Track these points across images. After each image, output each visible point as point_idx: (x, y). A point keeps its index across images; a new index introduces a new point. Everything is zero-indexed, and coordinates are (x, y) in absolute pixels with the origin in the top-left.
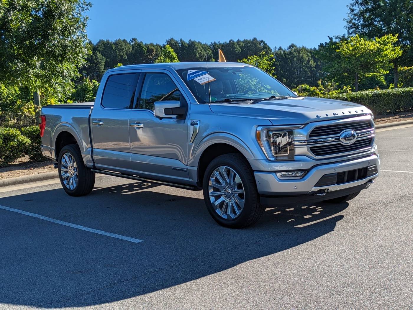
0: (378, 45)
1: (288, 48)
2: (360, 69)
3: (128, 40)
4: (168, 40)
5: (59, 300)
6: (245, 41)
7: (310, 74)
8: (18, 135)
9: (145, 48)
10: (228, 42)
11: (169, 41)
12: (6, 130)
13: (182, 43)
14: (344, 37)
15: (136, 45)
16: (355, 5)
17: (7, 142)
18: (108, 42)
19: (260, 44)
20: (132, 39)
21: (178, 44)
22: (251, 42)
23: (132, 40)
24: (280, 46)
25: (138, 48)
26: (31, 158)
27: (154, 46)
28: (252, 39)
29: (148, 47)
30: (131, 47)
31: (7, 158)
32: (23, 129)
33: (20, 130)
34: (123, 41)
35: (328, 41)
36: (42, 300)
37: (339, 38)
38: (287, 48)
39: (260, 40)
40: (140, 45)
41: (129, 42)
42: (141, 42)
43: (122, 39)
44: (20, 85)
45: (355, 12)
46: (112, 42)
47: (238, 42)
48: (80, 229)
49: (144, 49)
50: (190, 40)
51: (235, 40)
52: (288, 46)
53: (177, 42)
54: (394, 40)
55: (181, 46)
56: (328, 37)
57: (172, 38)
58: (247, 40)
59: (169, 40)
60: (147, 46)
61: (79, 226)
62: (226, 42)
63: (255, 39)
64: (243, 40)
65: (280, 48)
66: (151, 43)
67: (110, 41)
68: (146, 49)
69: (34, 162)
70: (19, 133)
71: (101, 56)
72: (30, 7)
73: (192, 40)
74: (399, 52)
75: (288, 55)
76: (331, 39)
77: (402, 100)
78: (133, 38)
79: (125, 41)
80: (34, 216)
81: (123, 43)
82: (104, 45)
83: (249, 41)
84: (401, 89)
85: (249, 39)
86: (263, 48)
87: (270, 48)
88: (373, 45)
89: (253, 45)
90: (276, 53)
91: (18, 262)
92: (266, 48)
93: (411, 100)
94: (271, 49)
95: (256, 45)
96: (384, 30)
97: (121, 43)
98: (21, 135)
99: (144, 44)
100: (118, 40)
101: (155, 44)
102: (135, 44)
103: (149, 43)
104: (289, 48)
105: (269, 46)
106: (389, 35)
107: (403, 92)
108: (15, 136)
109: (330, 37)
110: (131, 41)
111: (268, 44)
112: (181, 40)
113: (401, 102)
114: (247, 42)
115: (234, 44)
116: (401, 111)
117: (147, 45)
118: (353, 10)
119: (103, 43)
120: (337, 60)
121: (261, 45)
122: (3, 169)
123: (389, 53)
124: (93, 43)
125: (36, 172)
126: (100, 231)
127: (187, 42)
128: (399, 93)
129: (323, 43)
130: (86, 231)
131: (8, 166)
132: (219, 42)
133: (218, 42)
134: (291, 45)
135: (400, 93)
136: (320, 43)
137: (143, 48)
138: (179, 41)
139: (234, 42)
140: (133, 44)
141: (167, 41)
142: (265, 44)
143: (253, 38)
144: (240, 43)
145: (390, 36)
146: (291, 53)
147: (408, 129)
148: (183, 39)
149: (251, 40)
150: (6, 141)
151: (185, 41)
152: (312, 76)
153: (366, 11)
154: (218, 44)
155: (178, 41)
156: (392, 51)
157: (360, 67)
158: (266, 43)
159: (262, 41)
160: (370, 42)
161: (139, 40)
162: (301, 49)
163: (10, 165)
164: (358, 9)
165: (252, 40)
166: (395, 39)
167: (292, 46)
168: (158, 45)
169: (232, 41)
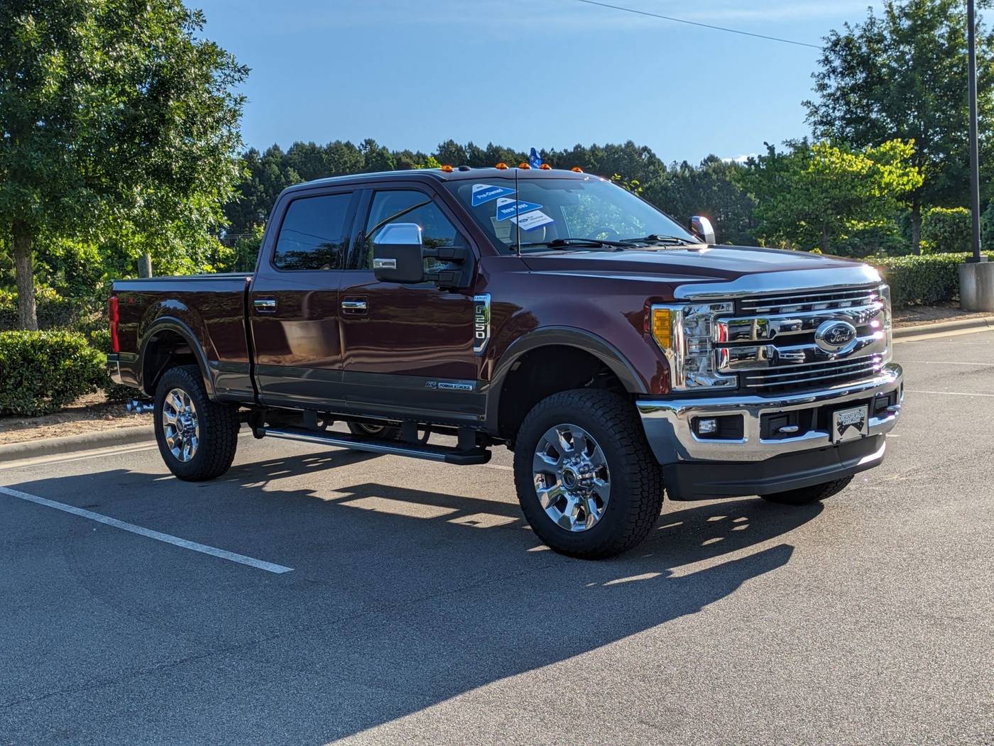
0: (870, 163)
1: (702, 164)
2: (832, 214)
3: (357, 145)
4: (442, 144)
5: (87, 684)
6: (609, 148)
7: (747, 220)
8: (81, 346)
9: (392, 162)
10: (571, 149)
11: (444, 147)
12: (56, 336)
13: (473, 152)
14: (805, 143)
15: (374, 155)
16: (829, 76)
17: (59, 362)
18: (313, 146)
19: (640, 155)
20: (365, 141)
21: (464, 153)
22: (622, 150)
23: (364, 143)
24: (685, 160)
25: (377, 160)
26: (110, 397)
27: (411, 158)
28: (623, 143)
29: (400, 159)
30: (363, 159)
31: (59, 395)
32: (94, 334)
33: (88, 336)
34: (345, 146)
35: (765, 153)
36: (53, 685)
37: (794, 146)
38: (699, 165)
39: (641, 147)
40: (383, 154)
41: (359, 147)
42: (384, 148)
43: (344, 142)
44: (102, 240)
45: (829, 91)
46: (321, 147)
47: (594, 148)
48: (173, 543)
49: (391, 164)
50: (490, 145)
51: (587, 146)
52: (703, 159)
53: (461, 148)
54: (907, 152)
55: (470, 157)
56: (765, 143)
57: (451, 141)
58: (612, 147)
59: (445, 144)
60: (397, 158)
61: (174, 537)
62: (565, 151)
63: (630, 144)
64: (605, 146)
65: (685, 165)
66: (406, 150)
67: (318, 145)
68: (395, 162)
69: (117, 403)
70: (85, 341)
71: (298, 177)
72: (119, 74)
73: (494, 145)
74: (916, 178)
75: (700, 179)
76: (771, 149)
77: (920, 282)
78: (367, 139)
79: (348, 145)
80: (87, 516)
81: (345, 149)
82: (306, 153)
83: (618, 148)
84: (917, 258)
85: (616, 144)
86: (647, 162)
87: (663, 164)
88: (859, 163)
89: (626, 157)
90: (675, 175)
91: (28, 610)
92: (653, 163)
93: (937, 281)
94: (666, 167)
95: (631, 159)
96: (892, 128)
97: (342, 149)
98: (90, 345)
99: (391, 152)
100: (335, 144)
101: (415, 153)
102: (372, 151)
103: (402, 150)
104: (704, 165)
105: (661, 159)
106: (895, 140)
107: (921, 264)
108: (76, 348)
109: (770, 145)
110: (363, 145)
111: (657, 156)
112: (470, 145)
113: (915, 286)
114: (614, 151)
115: (585, 154)
116: (917, 305)
117: (397, 154)
118: (823, 87)
119: (301, 149)
120: (782, 193)
121: (643, 157)
122: (48, 417)
123: (894, 180)
124: (281, 149)
125: (117, 425)
126: (213, 548)
127: (484, 148)
128: (911, 266)
129: (753, 158)
130: (184, 549)
131: (59, 412)
132: (553, 149)
133: (550, 150)
134: (708, 159)
135: (914, 265)
136: (748, 158)
137: (389, 162)
138: (466, 147)
139: (583, 149)
140: (367, 153)
141: (439, 147)
142: (652, 156)
143: (626, 143)
144: (596, 152)
145: (897, 143)
146: (706, 174)
147: (923, 343)
148: (473, 143)
149: (620, 146)
150: (57, 359)
151: (478, 146)
152: (752, 225)
153: (853, 89)
154: (551, 154)
155: (464, 148)
156: (900, 176)
157: (832, 209)
158: (653, 152)
159: (645, 149)
160: (854, 157)
161: (380, 144)
162: (729, 168)
163: (66, 410)
164: (833, 83)
165: (623, 146)
166: (909, 149)
167: (712, 159)
168: (422, 155)
169: (580, 147)
